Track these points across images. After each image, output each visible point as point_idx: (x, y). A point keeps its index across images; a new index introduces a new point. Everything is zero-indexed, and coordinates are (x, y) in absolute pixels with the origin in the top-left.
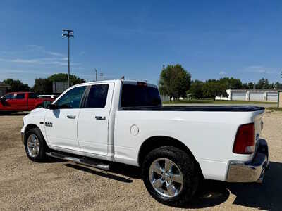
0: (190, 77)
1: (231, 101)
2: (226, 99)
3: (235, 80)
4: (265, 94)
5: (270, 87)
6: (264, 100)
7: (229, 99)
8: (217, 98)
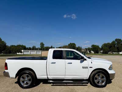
1: (24, 55)
2: (21, 54)
3: (24, 46)
4: (35, 52)
5: (36, 49)
6: (35, 54)
7: (23, 54)
8: (18, 54)
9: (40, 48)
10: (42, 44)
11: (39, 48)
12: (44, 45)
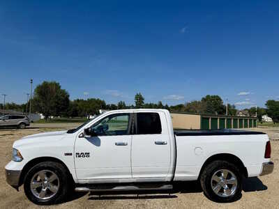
0: (69, 96)
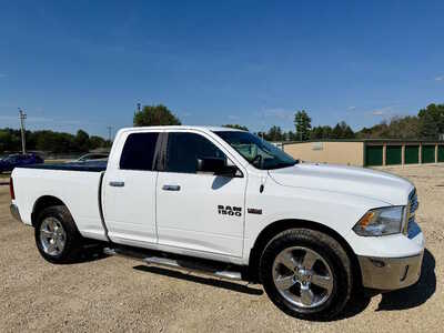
9: (295, 131)
10: (303, 120)
11: (290, 133)
12: (308, 120)
